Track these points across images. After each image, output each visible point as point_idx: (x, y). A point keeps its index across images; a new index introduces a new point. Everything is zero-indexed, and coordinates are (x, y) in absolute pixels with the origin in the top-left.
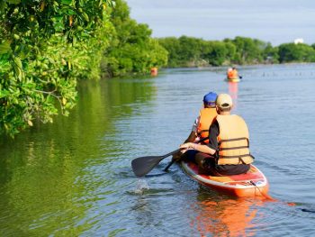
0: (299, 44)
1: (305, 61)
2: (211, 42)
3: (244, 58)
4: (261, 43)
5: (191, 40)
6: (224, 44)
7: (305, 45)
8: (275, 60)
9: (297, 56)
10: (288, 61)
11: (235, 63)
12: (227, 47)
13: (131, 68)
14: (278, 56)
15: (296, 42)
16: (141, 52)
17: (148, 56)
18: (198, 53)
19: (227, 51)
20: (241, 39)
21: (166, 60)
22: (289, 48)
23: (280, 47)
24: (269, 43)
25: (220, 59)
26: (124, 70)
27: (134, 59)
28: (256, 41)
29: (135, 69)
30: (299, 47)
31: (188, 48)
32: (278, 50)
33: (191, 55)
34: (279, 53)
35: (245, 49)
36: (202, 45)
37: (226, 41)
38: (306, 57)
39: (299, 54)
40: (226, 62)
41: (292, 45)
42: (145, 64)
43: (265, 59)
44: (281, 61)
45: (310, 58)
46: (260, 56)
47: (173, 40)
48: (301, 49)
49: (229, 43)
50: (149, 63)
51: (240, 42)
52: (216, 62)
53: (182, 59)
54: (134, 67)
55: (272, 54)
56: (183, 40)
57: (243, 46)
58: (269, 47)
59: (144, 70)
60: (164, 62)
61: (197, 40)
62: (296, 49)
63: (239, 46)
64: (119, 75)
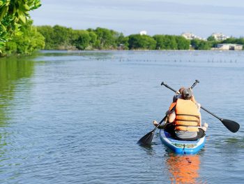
0: (144, 35)
1: (148, 48)
2: (78, 31)
3: (102, 44)
4: (115, 33)
5: (62, 28)
6: (88, 33)
7: (148, 36)
8: (126, 47)
9: (142, 44)
10: (135, 48)
11: (96, 48)
12: (90, 36)
13: (16, 50)
14: (128, 44)
15: (142, 33)
16: (24, 37)
17: (30, 41)
18: (68, 39)
19: (90, 38)
20: (101, 29)
21: (44, 45)
22: (136, 38)
23: (129, 37)
24: (122, 34)
25: (85, 45)
26: (10, 52)
27: (18, 43)
28: (112, 31)
29: (18, 51)
30: (143, 38)
31: (60, 34)
32: (128, 39)
33: (62, 40)
34: (129, 42)
35: (104, 38)
36: (71, 34)
37: (89, 30)
38: (149, 45)
39: (144, 43)
40: (89, 47)
41: (138, 36)
42: (27, 47)
43: (119, 45)
44: (130, 47)
45: (151, 46)
46: (114, 43)
47: (48, 28)
48: (145, 40)
49: (92, 32)
50: (30, 46)
51: (99, 32)
52: (81, 47)
53: (55, 43)
54: (18, 49)
55: (124, 42)
56: (57, 29)
57: (102, 35)
58: (121, 37)
59: (26, 52)
60: (42, 46)
61: (68, 29)
62: (141, 39)
63: (99, 35)
64: (6, 56)
